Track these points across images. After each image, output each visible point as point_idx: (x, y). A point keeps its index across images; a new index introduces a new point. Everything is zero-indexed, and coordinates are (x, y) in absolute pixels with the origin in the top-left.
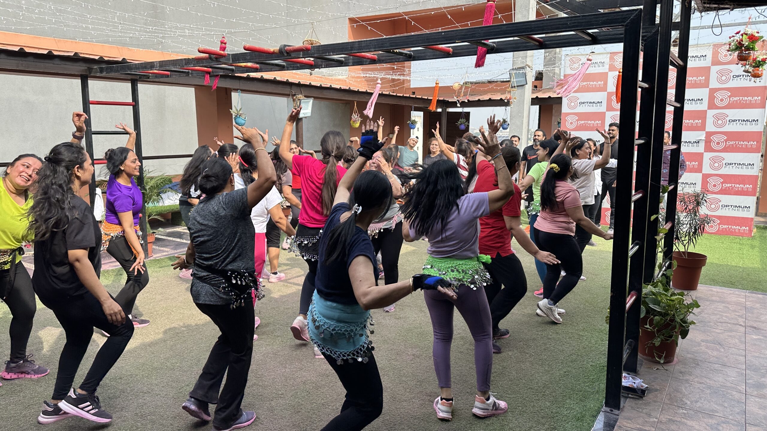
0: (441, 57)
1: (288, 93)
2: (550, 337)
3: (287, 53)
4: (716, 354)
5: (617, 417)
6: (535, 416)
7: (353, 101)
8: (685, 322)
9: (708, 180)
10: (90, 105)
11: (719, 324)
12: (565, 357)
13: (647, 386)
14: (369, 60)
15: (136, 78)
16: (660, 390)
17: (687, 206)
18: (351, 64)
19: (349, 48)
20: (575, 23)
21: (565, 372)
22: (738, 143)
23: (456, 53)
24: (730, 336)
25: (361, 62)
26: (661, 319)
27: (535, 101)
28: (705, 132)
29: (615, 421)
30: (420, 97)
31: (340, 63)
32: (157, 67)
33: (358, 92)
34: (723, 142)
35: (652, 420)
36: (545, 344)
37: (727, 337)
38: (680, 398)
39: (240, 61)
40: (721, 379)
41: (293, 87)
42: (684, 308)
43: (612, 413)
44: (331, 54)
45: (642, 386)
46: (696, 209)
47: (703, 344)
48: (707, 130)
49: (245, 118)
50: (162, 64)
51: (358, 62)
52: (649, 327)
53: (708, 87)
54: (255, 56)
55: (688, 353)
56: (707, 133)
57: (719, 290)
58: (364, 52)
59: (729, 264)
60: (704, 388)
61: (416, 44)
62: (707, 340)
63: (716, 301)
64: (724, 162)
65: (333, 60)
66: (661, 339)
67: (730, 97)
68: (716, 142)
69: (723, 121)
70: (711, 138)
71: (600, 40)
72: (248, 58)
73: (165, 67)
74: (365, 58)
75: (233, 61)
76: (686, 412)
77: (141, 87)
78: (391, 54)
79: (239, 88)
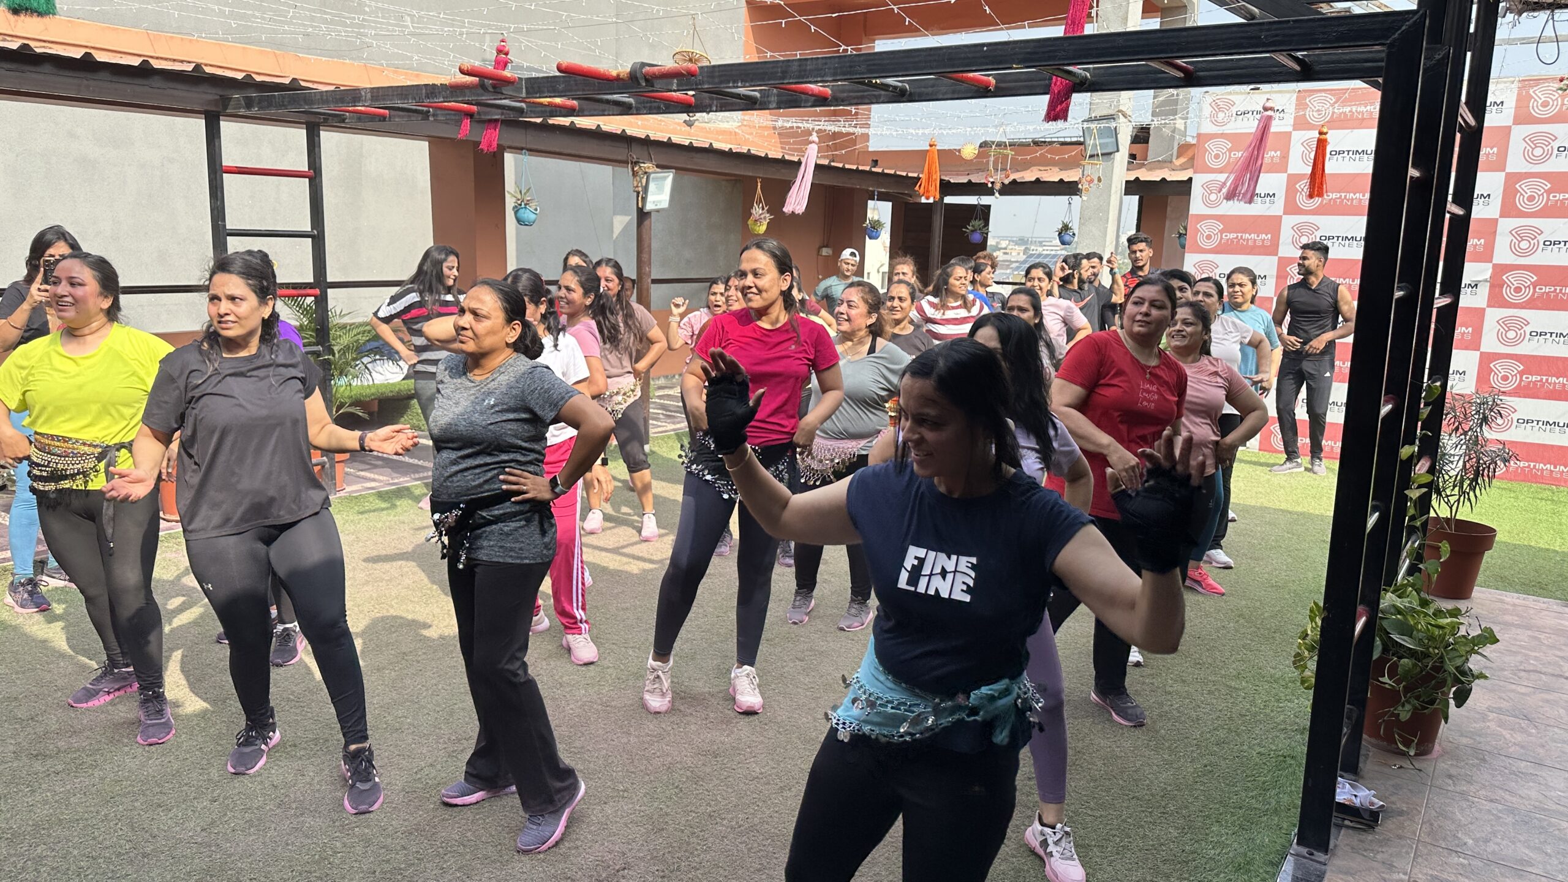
0: (970, 95)
1: (624, 158)
2: (1168, 689)
3: (647, 80)
4: (1519, 739)
5: (1323, 867)
6: (1148, 858)
7: (756, 177)
8: (1464, 673)
9: (1491, 365)
10: (225, 175)
11: (1523, 674)
12: (1202, 733)
13: (1382, 803)
14: (813, 98)
15: (317, 120)
16: (1408, 814)
17: (1460, 424)
18: (774, 105)
19: (778, 72)
20: (1277, 36)
21: (1206, 766)
22: (1561, 290)
23: (1003, 89)
24: (1547, 701)
25: (796, 101)
26: (1415, 665)
27: (1132, 187)
28: (1490, 265)
29: (1319, 876)
30: (892, 172)
31: (750, 104)
32: (365, 101)
33: (766, 160)
34: (1529, 286)
35: (1395, 876)
36: (1161, 704)
37: (1541, 704)
38: (1450, 831)
39: (543, 92)
40: (1533, 794)
41: (635, 147)
42: (1465, 645)
43: (1312, 860)
44: (740, 84)
45: (1372, 804)
46: (1478, 430)
47: (1492, 716)
48: (1495, 261)
49: (536, 210)
50: (378, 94)
51: (790, 101)
52: (1388, 681)
53: (1504, 170)
54: (576, 85)
55: (1462, 735)
56: (1495, 266)
57: (1517, 601)
58: (810, 82)
59: (1532, 544)
60: (1500, 811)
61: (924, 68)
62: (1500, 709)
63: (1513, 625)
64: (1528, 329)
65: (738, 96)
66: (1413, 706)
67: (1548, 192)
68: (1513, 287)
69: (1532, 242)
70: (1504, 277)
71: (1319, 72)
72: (561, 87)
73: (384, 100)
74: (807, 94)
75: (527, 93)
76: (1466, 862)
77: (328, 139)
78: (861, 87)
79: (524, 146)
